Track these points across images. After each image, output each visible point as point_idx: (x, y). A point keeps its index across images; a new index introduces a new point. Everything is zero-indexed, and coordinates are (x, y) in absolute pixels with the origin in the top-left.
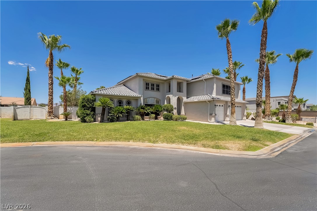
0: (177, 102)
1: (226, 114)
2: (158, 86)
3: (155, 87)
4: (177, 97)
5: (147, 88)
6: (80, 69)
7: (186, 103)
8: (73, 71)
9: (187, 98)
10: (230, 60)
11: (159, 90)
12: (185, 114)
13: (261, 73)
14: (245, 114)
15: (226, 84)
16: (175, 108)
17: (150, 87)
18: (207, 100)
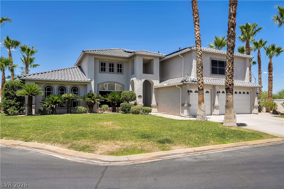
0: (142, 87)
1: (214, 104)
2: (120, 66)
3: (115, 68)
4: (143, 80)
5: (103, 70)
6: (33, 47)
7: (157, 89)
8: (23, 51)
9: (160, 82)
10: (195, 24)
11: (121, 72)
12: (157, 104)
13: (230, 41)
14: (256, 104)
15: (218, 60)
16: (140, 96)
17: (107, 67)
18: (176, 84)
